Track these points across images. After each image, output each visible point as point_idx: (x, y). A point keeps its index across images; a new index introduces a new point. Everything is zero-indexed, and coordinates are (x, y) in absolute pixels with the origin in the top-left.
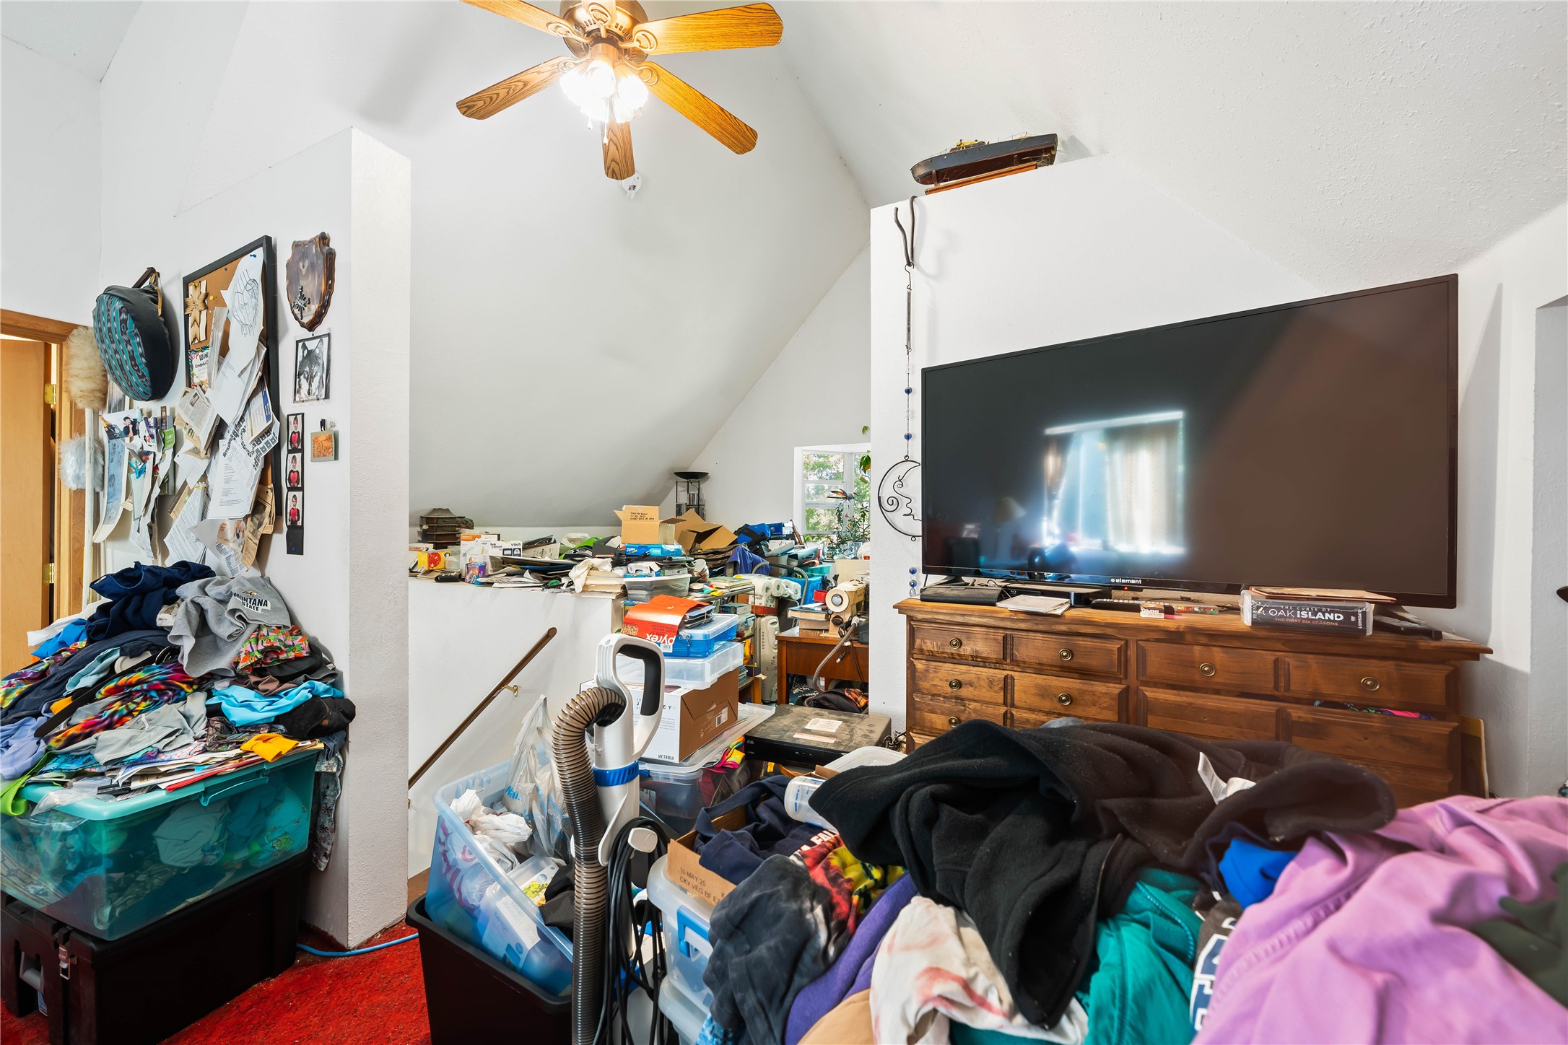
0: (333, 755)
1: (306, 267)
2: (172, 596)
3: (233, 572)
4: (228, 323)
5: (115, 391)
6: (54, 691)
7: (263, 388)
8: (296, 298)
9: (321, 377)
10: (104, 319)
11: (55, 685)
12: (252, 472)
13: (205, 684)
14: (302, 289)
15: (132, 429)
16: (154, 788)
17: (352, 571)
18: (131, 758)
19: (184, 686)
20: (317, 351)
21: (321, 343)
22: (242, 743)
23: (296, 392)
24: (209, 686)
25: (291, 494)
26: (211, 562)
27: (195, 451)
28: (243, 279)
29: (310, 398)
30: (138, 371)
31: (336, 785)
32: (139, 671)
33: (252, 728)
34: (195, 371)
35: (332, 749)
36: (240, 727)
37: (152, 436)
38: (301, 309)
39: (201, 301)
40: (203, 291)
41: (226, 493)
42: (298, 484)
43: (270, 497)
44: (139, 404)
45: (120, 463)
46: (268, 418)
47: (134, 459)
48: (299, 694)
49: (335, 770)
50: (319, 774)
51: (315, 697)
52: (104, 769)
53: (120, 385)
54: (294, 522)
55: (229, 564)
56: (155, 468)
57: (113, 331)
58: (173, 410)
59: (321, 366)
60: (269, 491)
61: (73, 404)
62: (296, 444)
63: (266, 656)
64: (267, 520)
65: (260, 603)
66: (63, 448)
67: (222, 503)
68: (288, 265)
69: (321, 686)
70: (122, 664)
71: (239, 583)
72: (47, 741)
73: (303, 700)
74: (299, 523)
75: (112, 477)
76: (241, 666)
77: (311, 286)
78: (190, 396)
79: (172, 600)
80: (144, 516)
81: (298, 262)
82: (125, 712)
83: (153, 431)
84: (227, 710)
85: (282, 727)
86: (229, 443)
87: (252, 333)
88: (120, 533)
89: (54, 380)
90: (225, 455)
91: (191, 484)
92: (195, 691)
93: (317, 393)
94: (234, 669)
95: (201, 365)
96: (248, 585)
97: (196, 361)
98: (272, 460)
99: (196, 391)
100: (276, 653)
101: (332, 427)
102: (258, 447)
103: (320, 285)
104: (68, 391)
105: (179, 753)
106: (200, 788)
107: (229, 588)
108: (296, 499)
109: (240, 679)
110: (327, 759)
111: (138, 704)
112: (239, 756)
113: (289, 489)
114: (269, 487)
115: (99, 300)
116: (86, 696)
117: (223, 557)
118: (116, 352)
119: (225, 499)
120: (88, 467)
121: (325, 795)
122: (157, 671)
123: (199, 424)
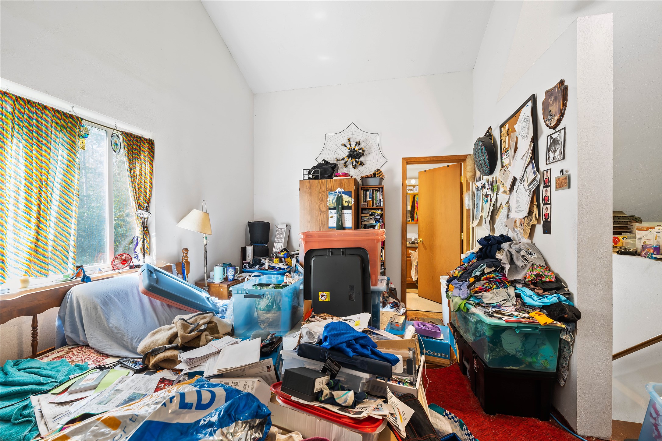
0: (569, 333)
1: (552, 101)
2: (500, 247)
3: (519, 240)
4: (517, 138)
5: (478, 174)
6: (470, 274)
7: (532, 161)
8: (547, 117)
9: (561, 150)
10: (477, 150)
11: (469, 273)
12: (528, 198)
13: (514, 283)
14: (550, 111)
15: (484, 187)
16: (500, 318)
17: (579, 244)
18: (493, 304)
19: (507, 283)
20: (558, 138)
21: (560, 133)
22: (529, 312)
23: (548, 159)
24: (514, 285)
25: (545, 206)
26: (511, 235)
27: (505, 192)
28: (523, 117)
29: (554, 161)
30: (486, 165)
31: (569, 348)
32: (492, 273)
33: (533, 308)
34: (504, 161)
35: (569, 330)
36: (528, 305)
37: (490, 188)
38: (550, 121)
39: (506, 133)
40: (507, 128)
41: (517, 207)
42: (548, 202)
43: (535, 208)
44: (485, 177)
45: (479, 200)
46: (535, 174)
47: (484, 197)
48: (552, 299)
49: (569, 340)
50: (561, 339)
51: (560, 302)
52: (485, 305)
53: (480, 172)
54: (546, 219)
55: (517, 236)
56: (491, 200)
57: (479, 153)
58: (496, 177)
59: (560, 144)
60: (535, 206)
61: (467, 181)
62: (547, 184)
63: (537, 278)
64: (534, 218)
65: (532, 254)
66: (465, 196)
67: (516, 212)
68: (543, 104)
69: (563, 298)
70: (487, 270)
71: (524, 245)
72: (470, 290)
73: (555, 302)
74: (549, 220)
75: (477, 204)
76: (527, 280)
77: (555, 108)
78: (502, 171)
79: (500, 249)
80: (487, 217)
81: (548, 100)
82: (489, 287)
83: (490, 186)
84: (523, 297)
85: (545, 311)
86: (518, 187)
87: (527, 139)
88: (480, 224)
89: (462, 175)
90: (516, 192)
91: (503, 205)
92: (510, 285)
93: (558, 158)
94: (525, 280)
95: (506, 158)
96: (527, 246)
97: (504, 157)
98: (536, 192)
99: (505, 169)
100: (541, 277)
101: (567, 172)
102: (530, 187)
103: (560, 105)
104: (466, 177)
105: (507, 308)
106: (515, 325)
107: (520, 246)
108: (547, 209)
109: (526, 285)
110: (567, 334)
111: (493, 285)
112: (529, 318)
113: (544, 204)
114: (535, 204)
115: (475, 144)
116: (478, 279)
117: (515, 234)
118: (480, 160)
119: (517, 210)
120: (471, 201)
121: (563, 351)
122: (498, 275)
123: (506, 181)
